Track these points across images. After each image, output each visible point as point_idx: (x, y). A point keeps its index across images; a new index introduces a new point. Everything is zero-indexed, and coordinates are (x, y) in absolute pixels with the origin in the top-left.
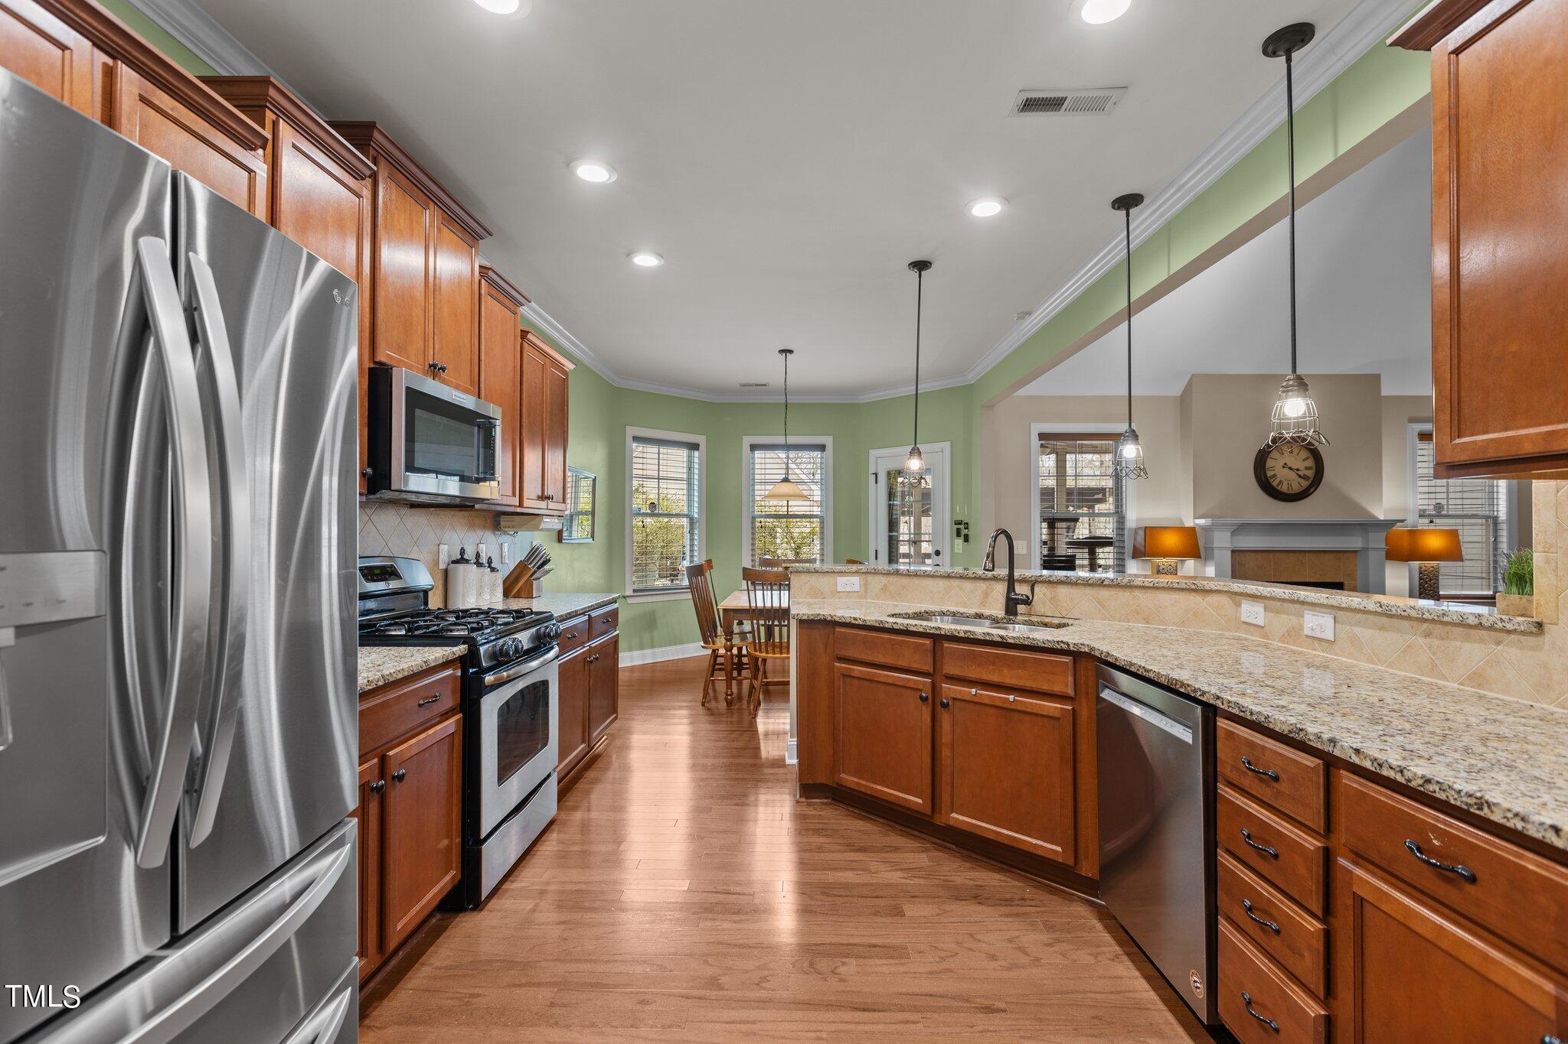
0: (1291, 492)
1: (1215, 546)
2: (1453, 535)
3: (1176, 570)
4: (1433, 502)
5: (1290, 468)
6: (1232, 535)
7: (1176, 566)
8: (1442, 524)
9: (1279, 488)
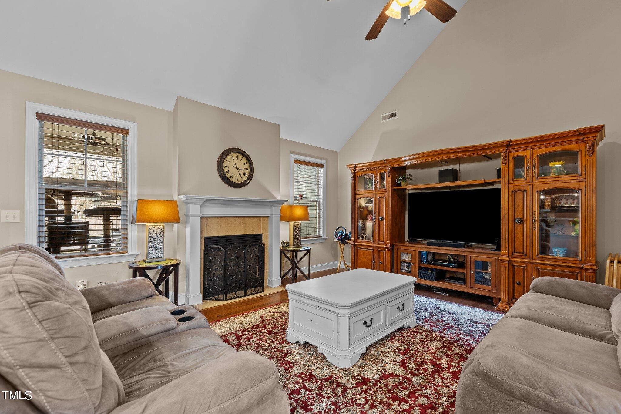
0: (237, 182)
1: (190, 214)
2: (306, 208)
3: (164, 231)
4: (299, 193)
5: (237, 168)
6: (201, 207)
7: (164, 229)
8: (302, 203)
9: (231, 179)
